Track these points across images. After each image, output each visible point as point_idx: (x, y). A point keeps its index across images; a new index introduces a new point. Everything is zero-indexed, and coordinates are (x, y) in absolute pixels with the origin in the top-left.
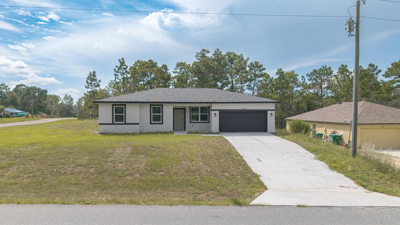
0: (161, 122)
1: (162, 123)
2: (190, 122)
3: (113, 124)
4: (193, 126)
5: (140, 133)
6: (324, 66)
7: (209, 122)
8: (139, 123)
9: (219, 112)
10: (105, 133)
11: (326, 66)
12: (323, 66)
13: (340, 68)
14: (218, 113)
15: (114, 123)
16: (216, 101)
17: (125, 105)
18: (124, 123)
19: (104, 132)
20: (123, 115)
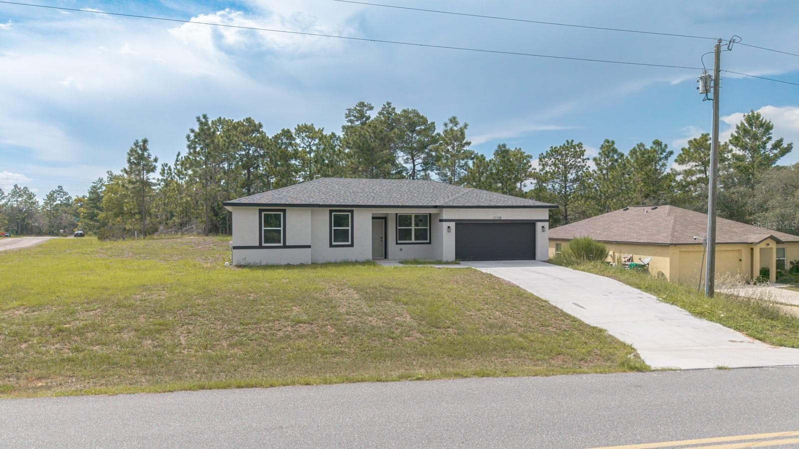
0: (349, 243)
1: (352, 245)
2: (397, 243)
3: (260, 247)
4: (401, 250)
5: (312, 263)
6: (570, 141)
7: (430, 243)
8: (310, 246)
9: (456, 224)
10: (245, 265)
11: (573, 141)
12: (567, 141)
13: (602, 146)
14: (453, 225)
15: (264, 245)
16: (451, 204)
17: (285, 210)
18: (281, 244)
19: (243, 263)
20: (280, 230)
